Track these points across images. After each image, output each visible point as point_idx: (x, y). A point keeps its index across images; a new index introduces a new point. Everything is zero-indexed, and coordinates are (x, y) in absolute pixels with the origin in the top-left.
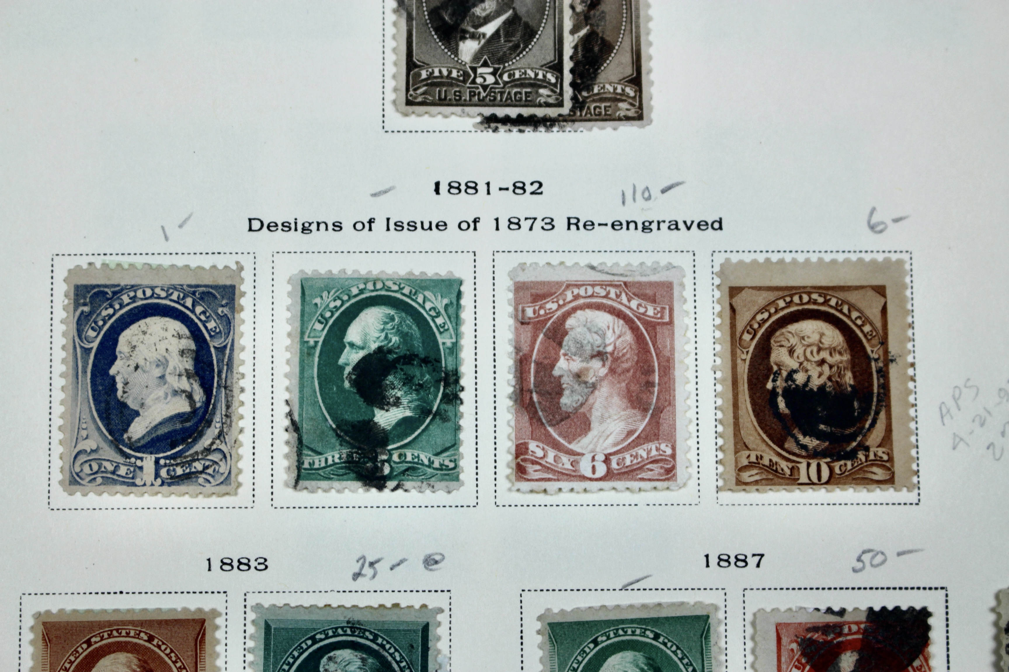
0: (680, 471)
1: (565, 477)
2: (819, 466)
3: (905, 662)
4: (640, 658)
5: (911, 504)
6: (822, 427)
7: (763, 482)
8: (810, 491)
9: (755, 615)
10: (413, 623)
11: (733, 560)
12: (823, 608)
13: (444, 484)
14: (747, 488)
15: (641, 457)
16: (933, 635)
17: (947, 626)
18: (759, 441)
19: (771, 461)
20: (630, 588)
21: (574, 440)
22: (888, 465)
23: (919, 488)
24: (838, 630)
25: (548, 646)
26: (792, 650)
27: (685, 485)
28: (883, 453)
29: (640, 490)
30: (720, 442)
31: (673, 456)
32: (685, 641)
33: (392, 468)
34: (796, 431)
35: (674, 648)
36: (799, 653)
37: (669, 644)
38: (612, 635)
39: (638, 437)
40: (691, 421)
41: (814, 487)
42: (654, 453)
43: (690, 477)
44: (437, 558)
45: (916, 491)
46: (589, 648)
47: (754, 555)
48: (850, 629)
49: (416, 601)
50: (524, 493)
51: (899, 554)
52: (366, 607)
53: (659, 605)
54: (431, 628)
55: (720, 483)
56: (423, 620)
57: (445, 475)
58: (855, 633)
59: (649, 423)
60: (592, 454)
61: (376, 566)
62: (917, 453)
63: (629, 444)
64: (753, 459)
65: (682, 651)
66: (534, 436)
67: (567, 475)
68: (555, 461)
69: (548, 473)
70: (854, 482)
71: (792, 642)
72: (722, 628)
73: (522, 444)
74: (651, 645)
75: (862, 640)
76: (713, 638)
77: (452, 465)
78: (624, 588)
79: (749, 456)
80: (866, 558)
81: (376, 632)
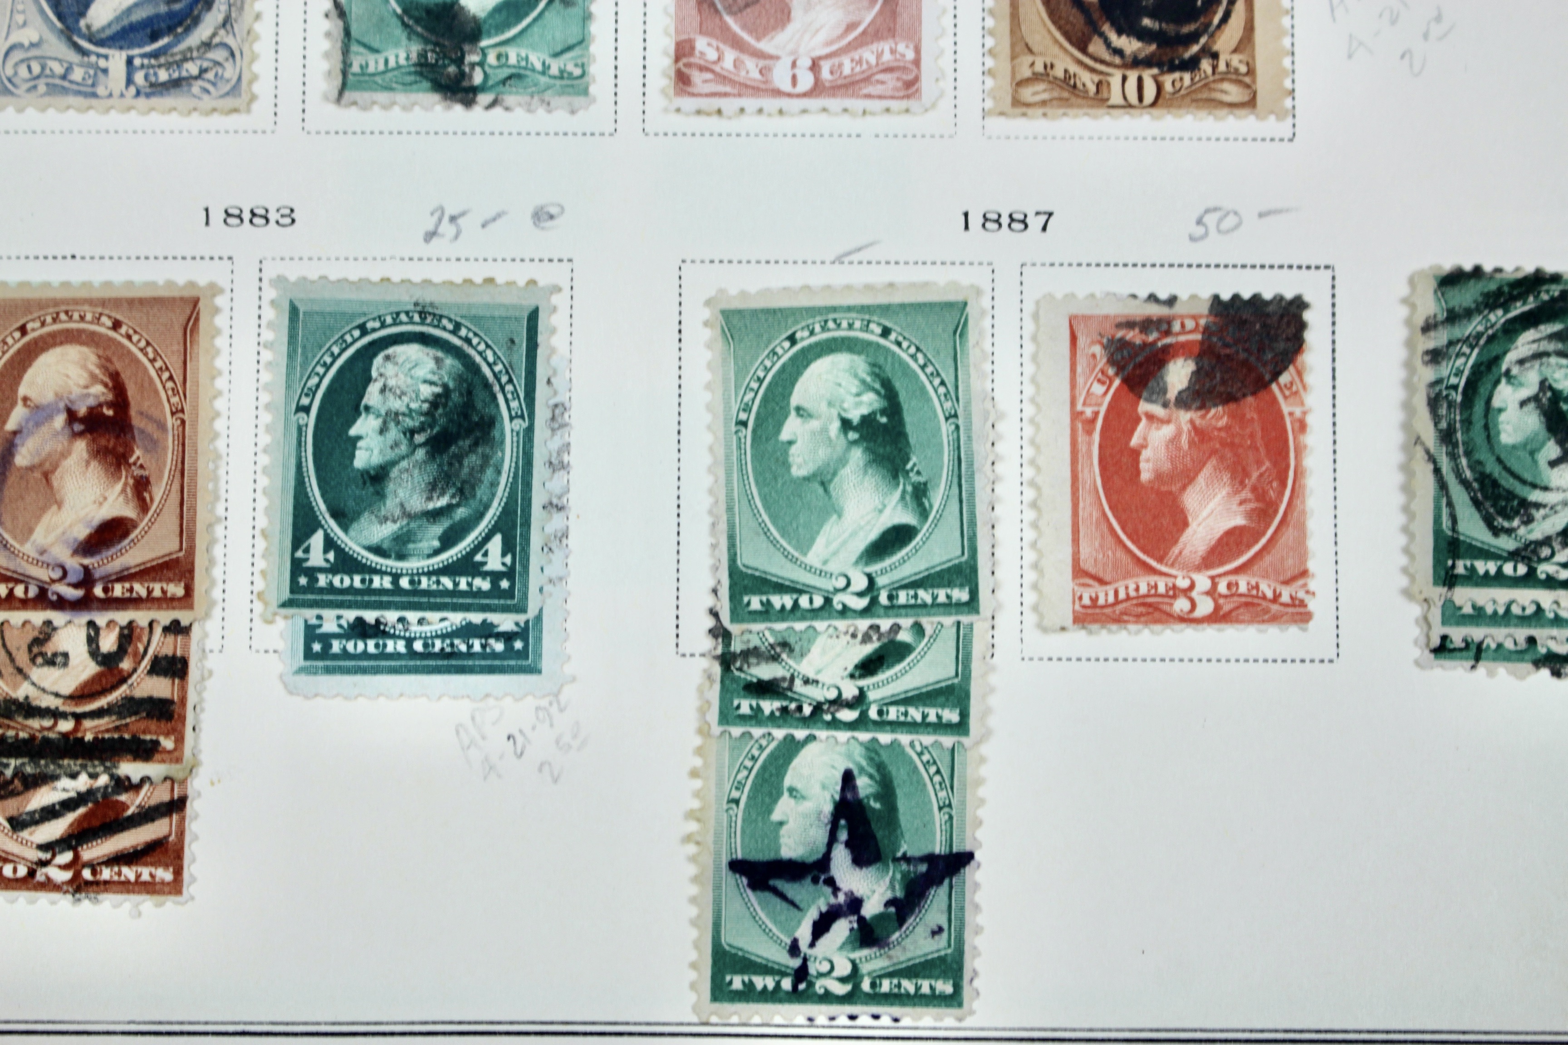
0: (926, 83)
1: (750, 91)
2: (1140, 80)
3: (1267, 377)
4: (860, 364)
5: (1282, 140)
6: (1147, 22)
7: (1055, 102)
8: (1127, 118)
9: (1037, 303)
10: (514, 307)
11: (1005, 220)
12: (1143, 294)
13: (564, 100)
14: (1030, 111)
15: (867, 62)
16: (1309, 336)
17: (1334, 324)
18: (1048, 41)
19: (1066, 71)
20: (846, 260)
21: (764, 35)
22: (1247, 80)
23: (1294, 116)
24: (1164, 327)
25: (720, 344)
26: (1094, 356)
27: (934, 105)
28: (1241, 61)
29: (864, 112)
30: (990, 42)
31: (917, 62)
32: (930, 340)
33: (486, 76)
34: (1106, 28)
35: (913, 350)
36: (1105, 360)
37: (905, 344)
38: (817, 328)
39: (864, 33)
40: (944, 11)
41: (1132, 111)
42: (887, 57)
43: (942, 94)
44: (553, 210)
45: (1289, 121)
46: (783, 348)
47: (1038, 213)
48: (1183, 325)
49: (520, 275)
50: (687, 114)
51: (1261, 215)
52: (444, 283)
53: (891, 285)
54: (541, 315)
55: (989, 104)
56: (529, 303)
57: (568, 86)
58: (1191, 332)
59: (881, 12)
60: (791, 58)
61: (460, 221)
62: (1293, 63)
63: (850, 43)
64: (1039, 68)
65: (925, 355)
66: (704, 28)
67: (753, 88)
68: (735, 66)
69: (724, 84)
70: (1194, 104)
71: (1093, 343)
72: (988, 322)
73: (685, 41)
74: (878, 345)
75: (1202, 343)
76: (972, 335)
77: (577, 72)
78: (839, 260)
79: (1033, 64)
80: (1211, 220)
81: (458, 319)
